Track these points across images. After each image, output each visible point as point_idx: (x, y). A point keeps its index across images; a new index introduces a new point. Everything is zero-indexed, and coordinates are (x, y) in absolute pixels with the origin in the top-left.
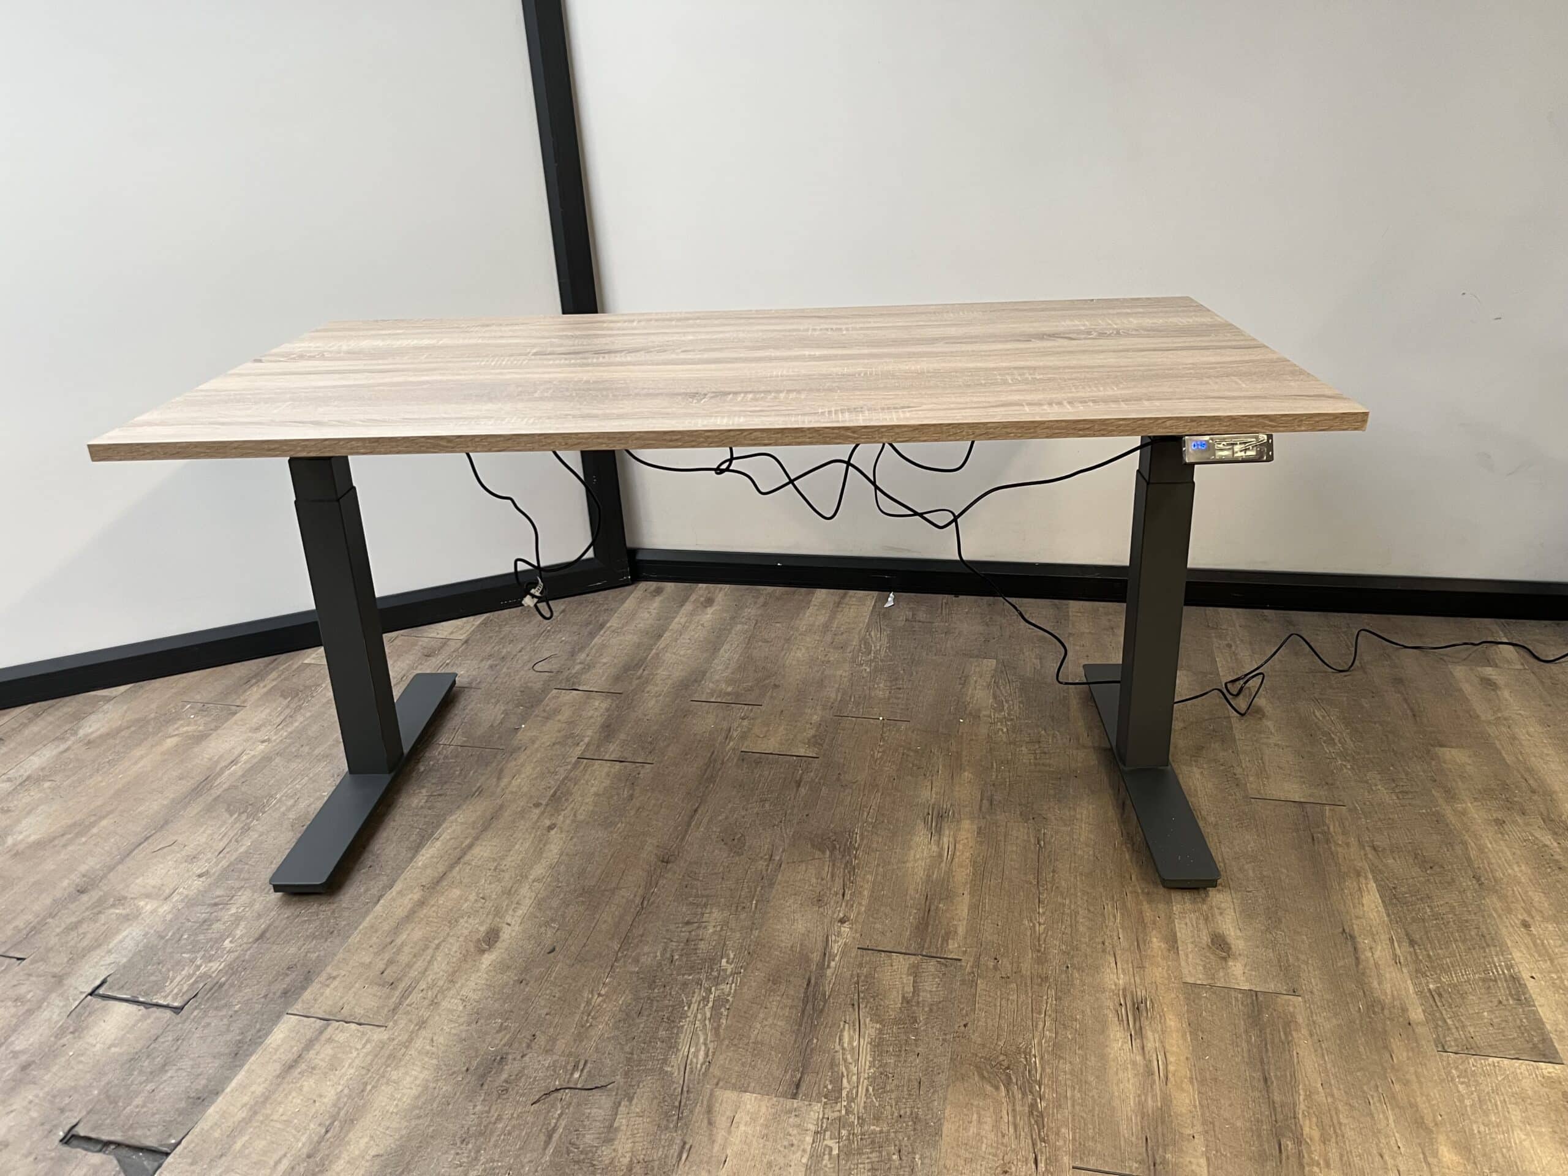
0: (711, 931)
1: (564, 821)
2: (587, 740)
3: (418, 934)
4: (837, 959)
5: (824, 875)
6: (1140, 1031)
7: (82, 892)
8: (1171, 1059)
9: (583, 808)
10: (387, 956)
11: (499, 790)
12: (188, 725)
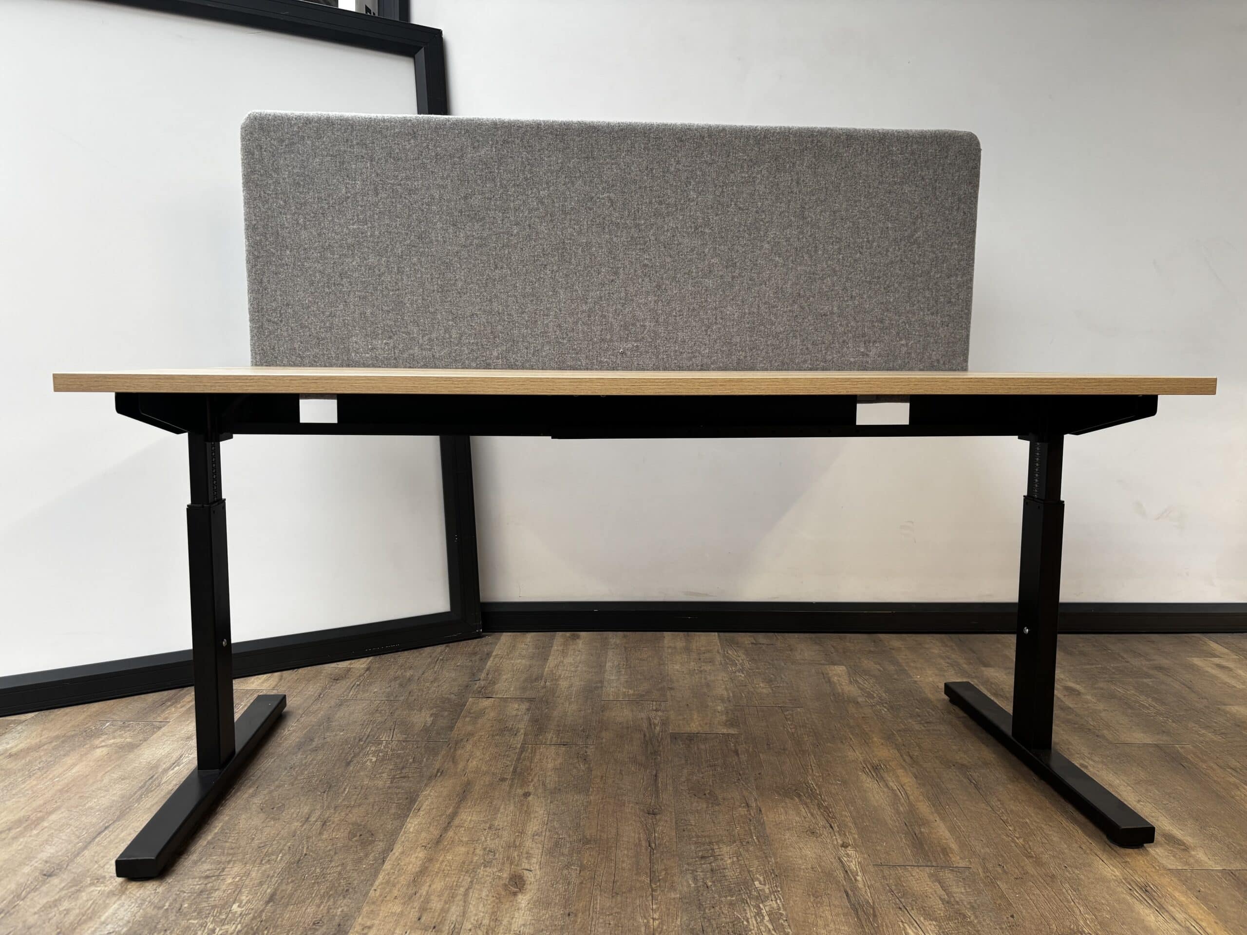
0: (729, 861)
1: (536, 788)
2: (522, 731)
3: (438, 885)
4: (859, 874)
5: (805, 814)
6: (1161, 907)
7: (49, 875)
8: (1204, 924)
9: (548, 779)
10: (416, 905)
11: (459, 770)
12: (114, 738)
